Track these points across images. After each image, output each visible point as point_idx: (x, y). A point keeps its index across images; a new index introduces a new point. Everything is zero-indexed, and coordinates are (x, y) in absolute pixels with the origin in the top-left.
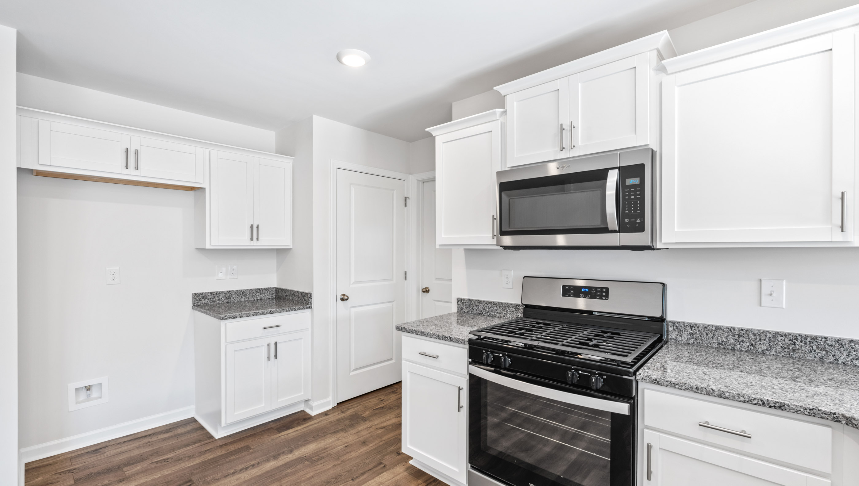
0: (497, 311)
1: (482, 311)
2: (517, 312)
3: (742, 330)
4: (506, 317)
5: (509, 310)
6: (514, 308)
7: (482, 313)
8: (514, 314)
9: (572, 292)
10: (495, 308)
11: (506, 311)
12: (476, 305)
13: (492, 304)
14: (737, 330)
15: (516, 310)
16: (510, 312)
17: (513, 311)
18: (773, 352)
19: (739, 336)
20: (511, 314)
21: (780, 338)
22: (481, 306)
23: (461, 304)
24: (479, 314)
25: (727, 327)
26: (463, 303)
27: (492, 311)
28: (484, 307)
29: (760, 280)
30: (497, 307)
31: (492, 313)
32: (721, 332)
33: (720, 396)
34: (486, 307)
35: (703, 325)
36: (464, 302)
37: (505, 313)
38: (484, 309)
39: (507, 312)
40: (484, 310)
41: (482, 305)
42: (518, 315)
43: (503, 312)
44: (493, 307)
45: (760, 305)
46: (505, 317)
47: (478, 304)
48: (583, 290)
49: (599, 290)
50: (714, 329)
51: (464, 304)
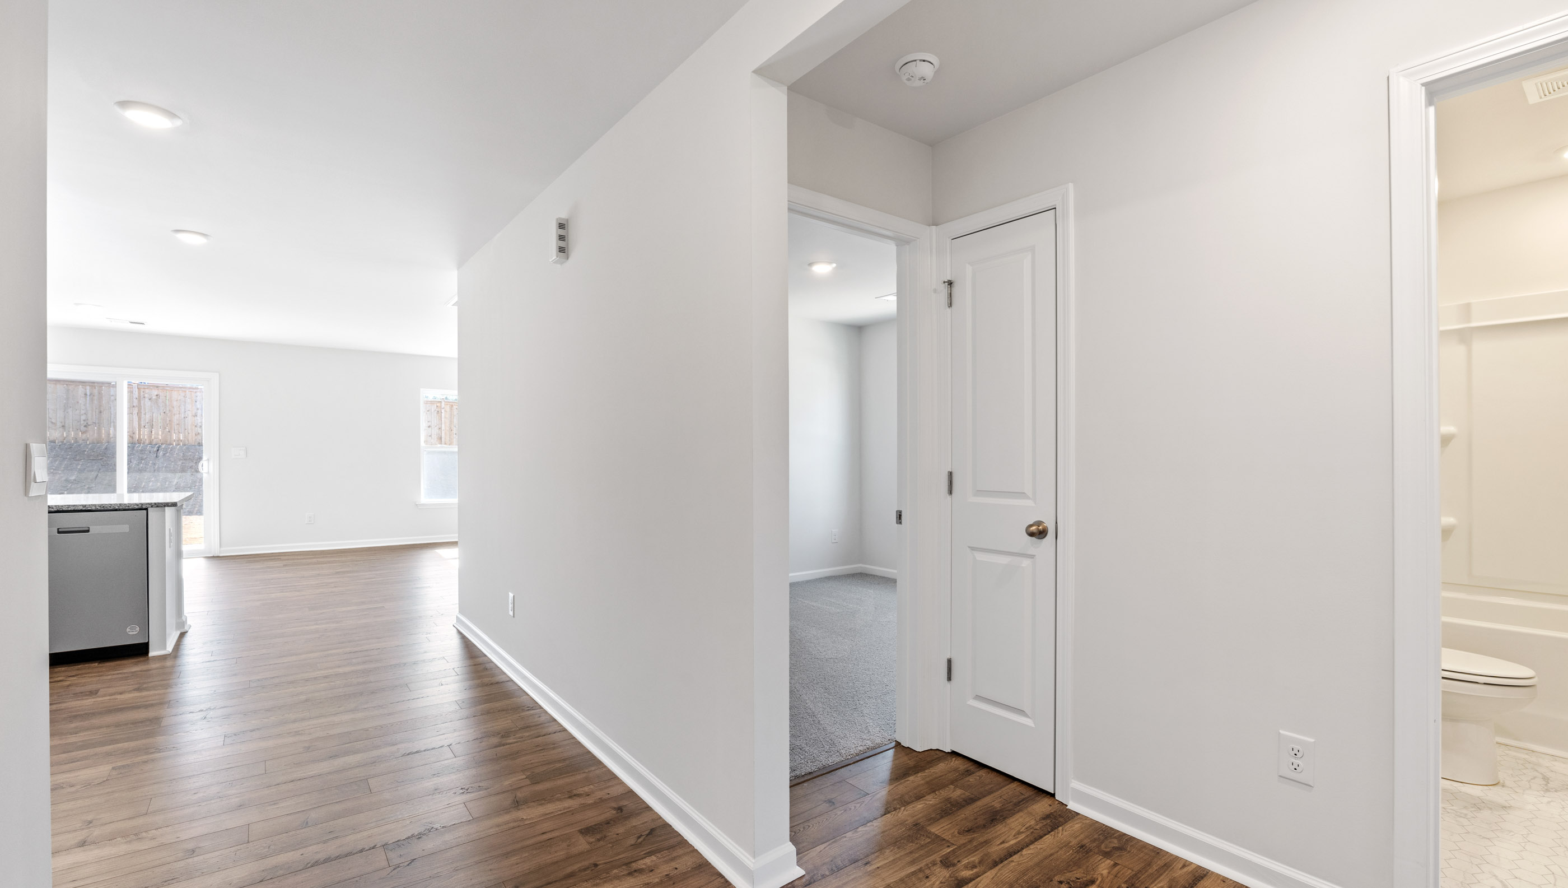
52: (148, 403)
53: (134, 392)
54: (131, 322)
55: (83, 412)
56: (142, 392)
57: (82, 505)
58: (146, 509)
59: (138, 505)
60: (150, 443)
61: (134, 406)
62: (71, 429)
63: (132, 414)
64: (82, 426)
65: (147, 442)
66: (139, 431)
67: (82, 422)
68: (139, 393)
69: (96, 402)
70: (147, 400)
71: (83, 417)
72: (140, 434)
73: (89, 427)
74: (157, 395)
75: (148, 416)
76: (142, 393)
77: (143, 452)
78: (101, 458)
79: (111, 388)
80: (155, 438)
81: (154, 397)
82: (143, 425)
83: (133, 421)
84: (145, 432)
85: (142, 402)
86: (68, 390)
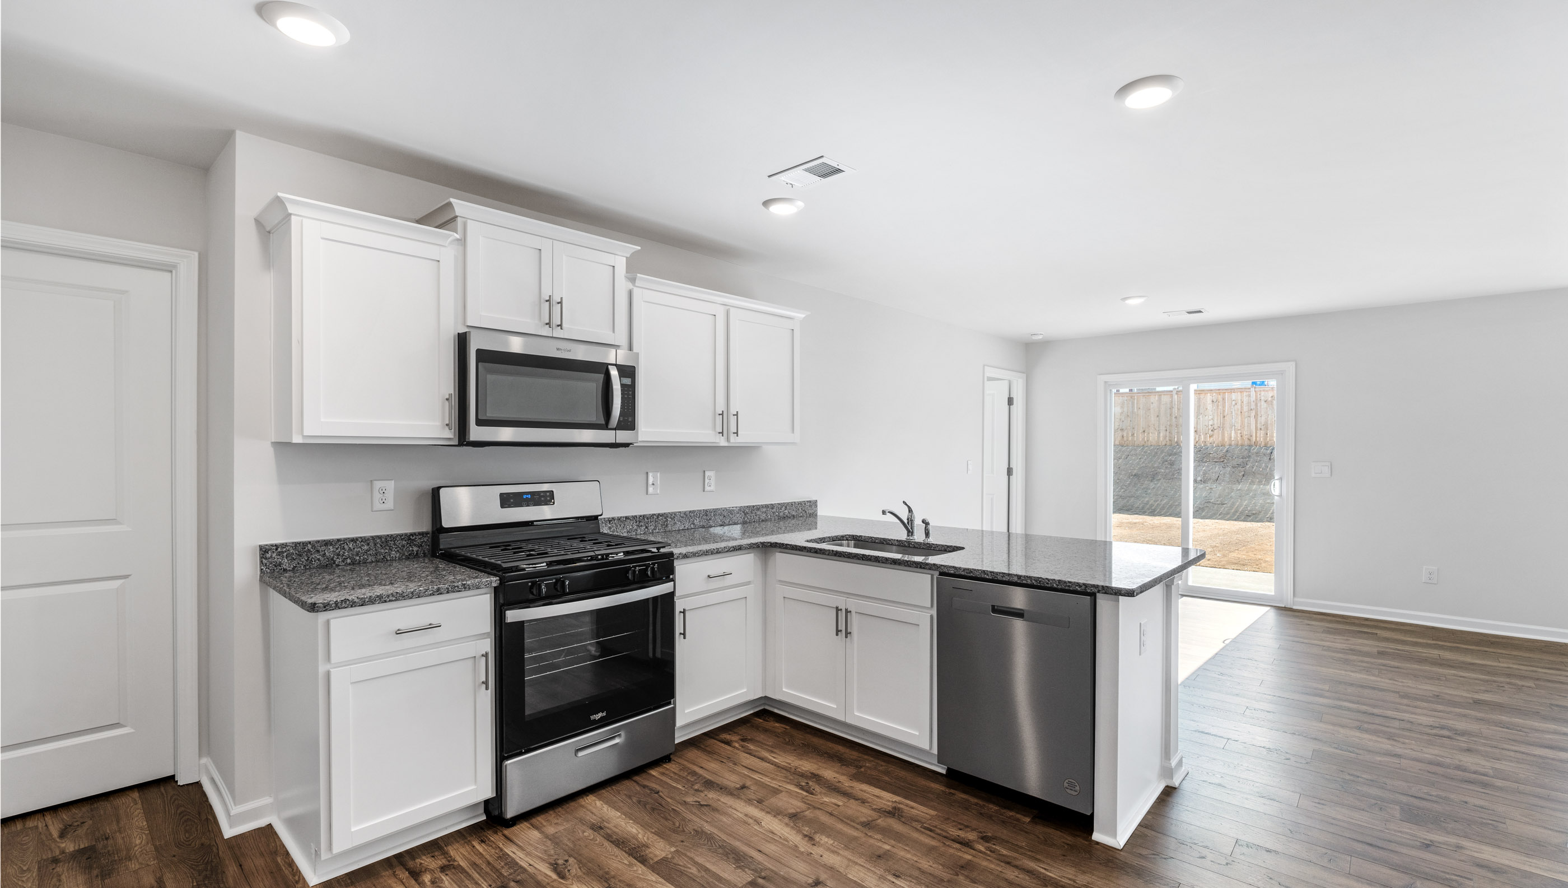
0: (368, 553)
1: (332, 559)
2: (410, 546)
3: (641, 516)
4: (389, 558)
5: (395, 544)
6: (405, 541)
7: (334, 563)
8: (404, 549)
9: (512, 500)
10: (366, 547)
11: (388, 548)
12: (318, 551)
13: (358, 542)
14: (638, 516)
15: (408, 543)
16: (396, 548)
17: (403, 546)
18: (657, 530)
19: (640, 522)
20: (398, 551)
21: (661, 518)
22: (332, 550)
23: (274, 555)
24: (326, 566)
25: (632, 516)
26: (280, 554)
27: (357, 555)
28: (339, 550)
29: (647, 473)
30: (368, 544)
31: (358, 558)
32: (629, 521)
33: (717, 553)
34: (344, 549)
35: (618, 517)
36: (285, 549)
37: (386, 552)
38: (338, 555)
39: (390, 549)
40: (340, 555)
41: (333, 548)
42: (413, 550)
43: (382, 551)
44: (360, 547)
45: (647, 494)
46: (387, 559)
47: (323, 548)
48: (525, 497)
49: (542, 494)
50: (624, 519)
51: (285, 554)
52: (1264, 405)
53: (1252, 395)
54: (1189, 313)
55: (1211, 417)
56: (1258, 394)
57: (1017, 575)
58: (1093, 595)
59: (1080, 586)
60: (1265, 446)
61: (1251, 409)
62: (1202, 434)
63: (1250, 417)
64: (1210, 431)
65: (1263, 444)
66: (1256, 433)
67: (1210, 427)
68: (1256, 396)
69: (1220, 407)
70: (1263, 402)
71: (1211, 423)
72: (1256, 437)
73: (1215, 431)
74: (1272, 397)
75: (1263, 418)
76: (1259, 396)
77: (1258, 455)
78: (1222, 460)
79: (1233, 393)
80: (1270, 440)
81: (1270, 399)
82: (1259, 427)
83: (1250, 424)
84: (1261, 434)
85: (1259, 405)
86: (1199, 399)
